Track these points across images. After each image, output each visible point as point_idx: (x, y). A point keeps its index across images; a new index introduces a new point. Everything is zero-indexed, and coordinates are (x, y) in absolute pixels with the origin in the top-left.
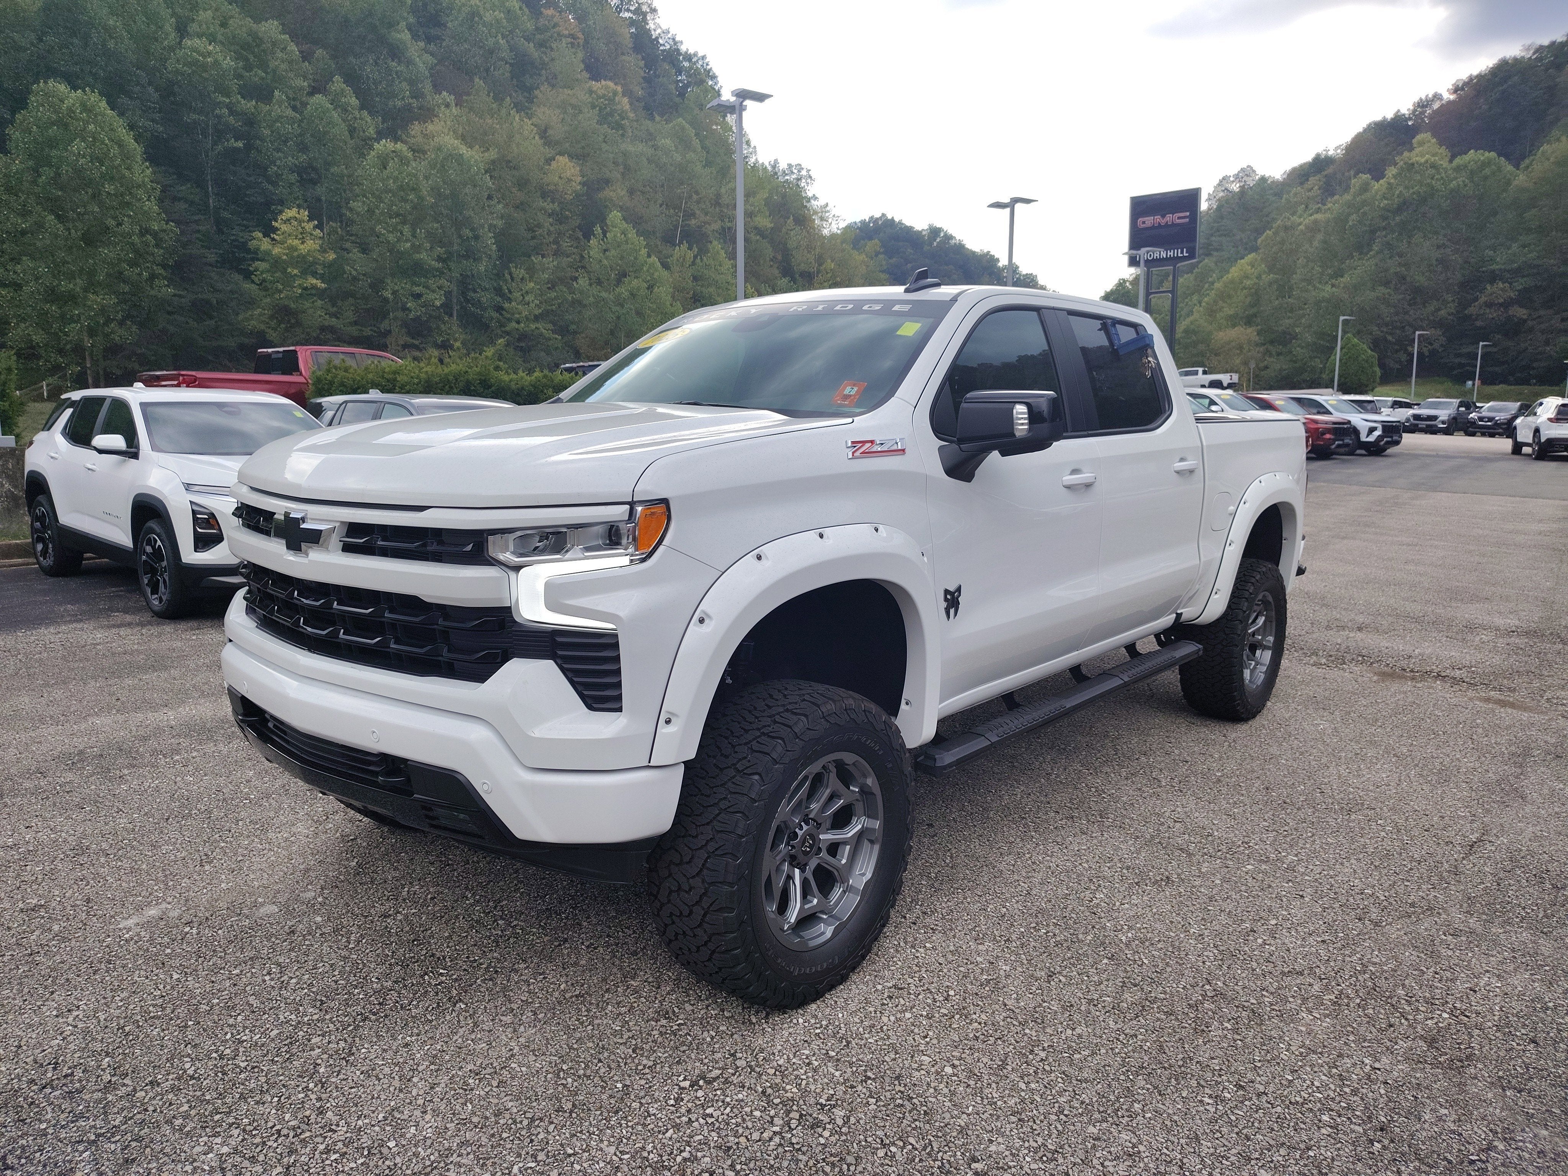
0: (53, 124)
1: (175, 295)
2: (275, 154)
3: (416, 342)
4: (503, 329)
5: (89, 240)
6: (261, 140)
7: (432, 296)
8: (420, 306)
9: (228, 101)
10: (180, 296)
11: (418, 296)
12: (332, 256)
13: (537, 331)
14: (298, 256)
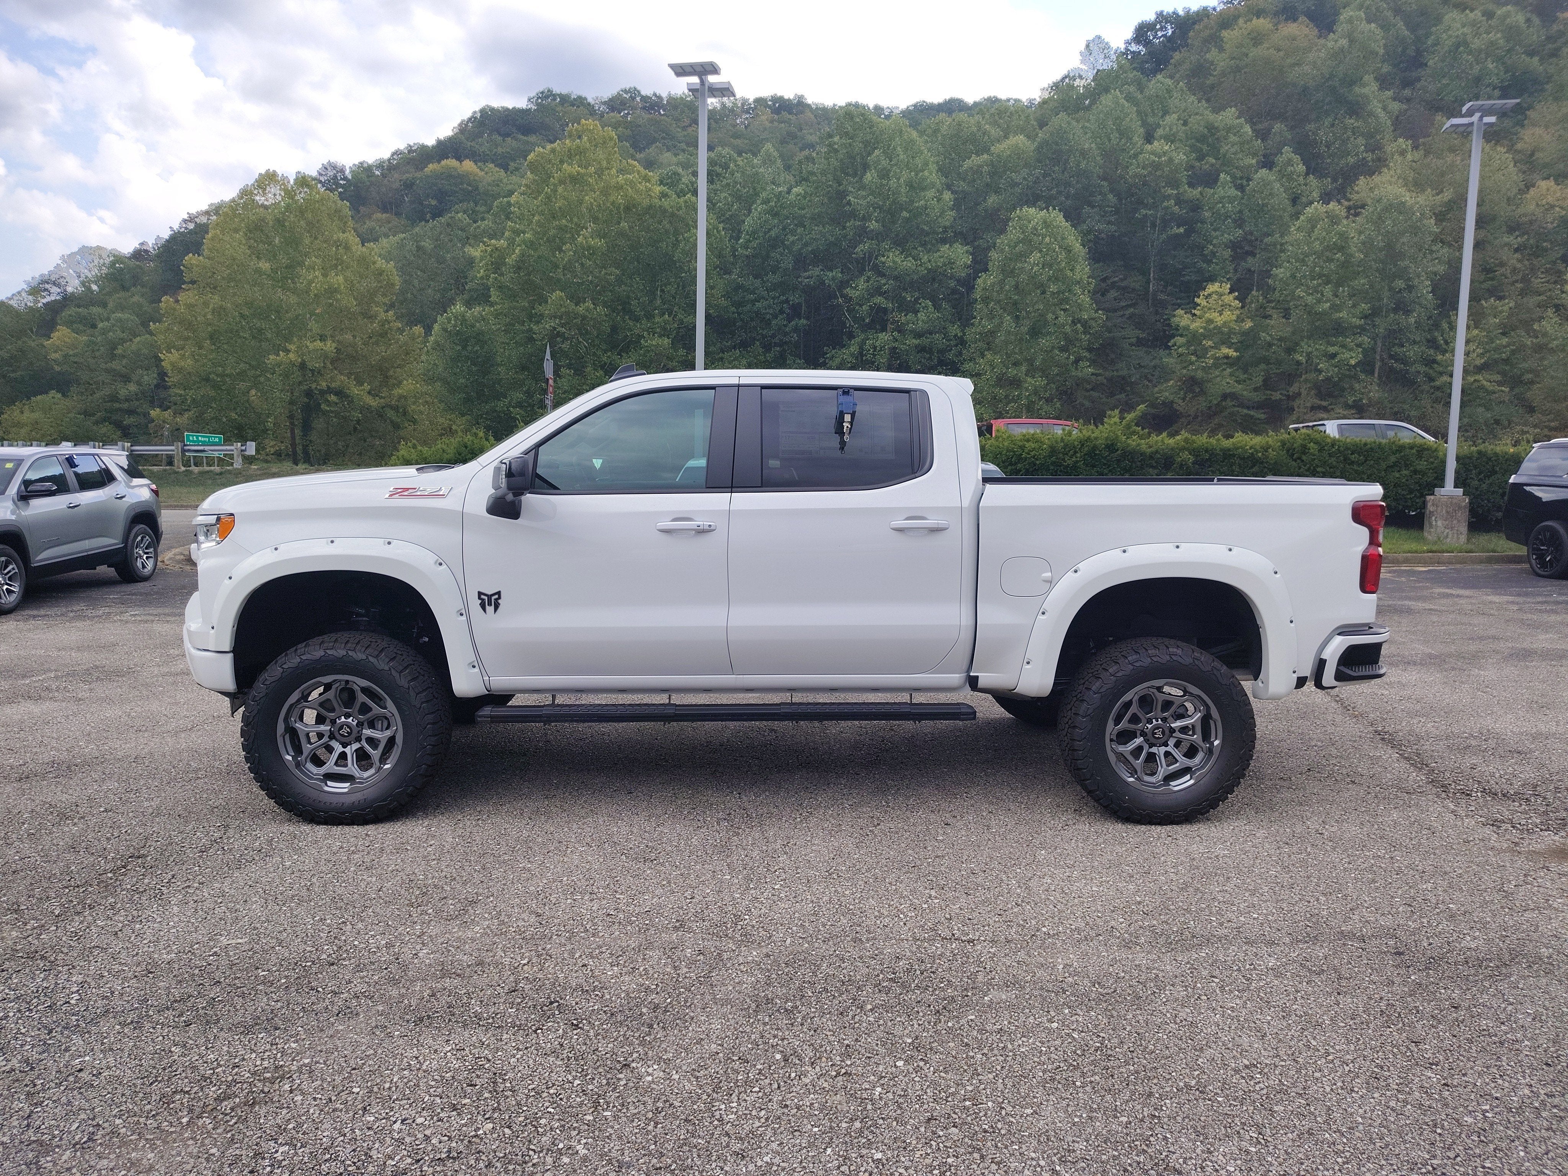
0: (1020, 242)
1: (1093, 374)
2: (1213, 233)
3: (1324, 403)
4: (1432, 384)
5: (1035, 332)
6: (1202, 223)
7: (1347, 355)
8: (1332, 365)
9: (1176, 192)
10: (1100, 375)
11: (1333, 356)
12: (1248, 324)
13: (1476, 384)
14: (1215, 328)
